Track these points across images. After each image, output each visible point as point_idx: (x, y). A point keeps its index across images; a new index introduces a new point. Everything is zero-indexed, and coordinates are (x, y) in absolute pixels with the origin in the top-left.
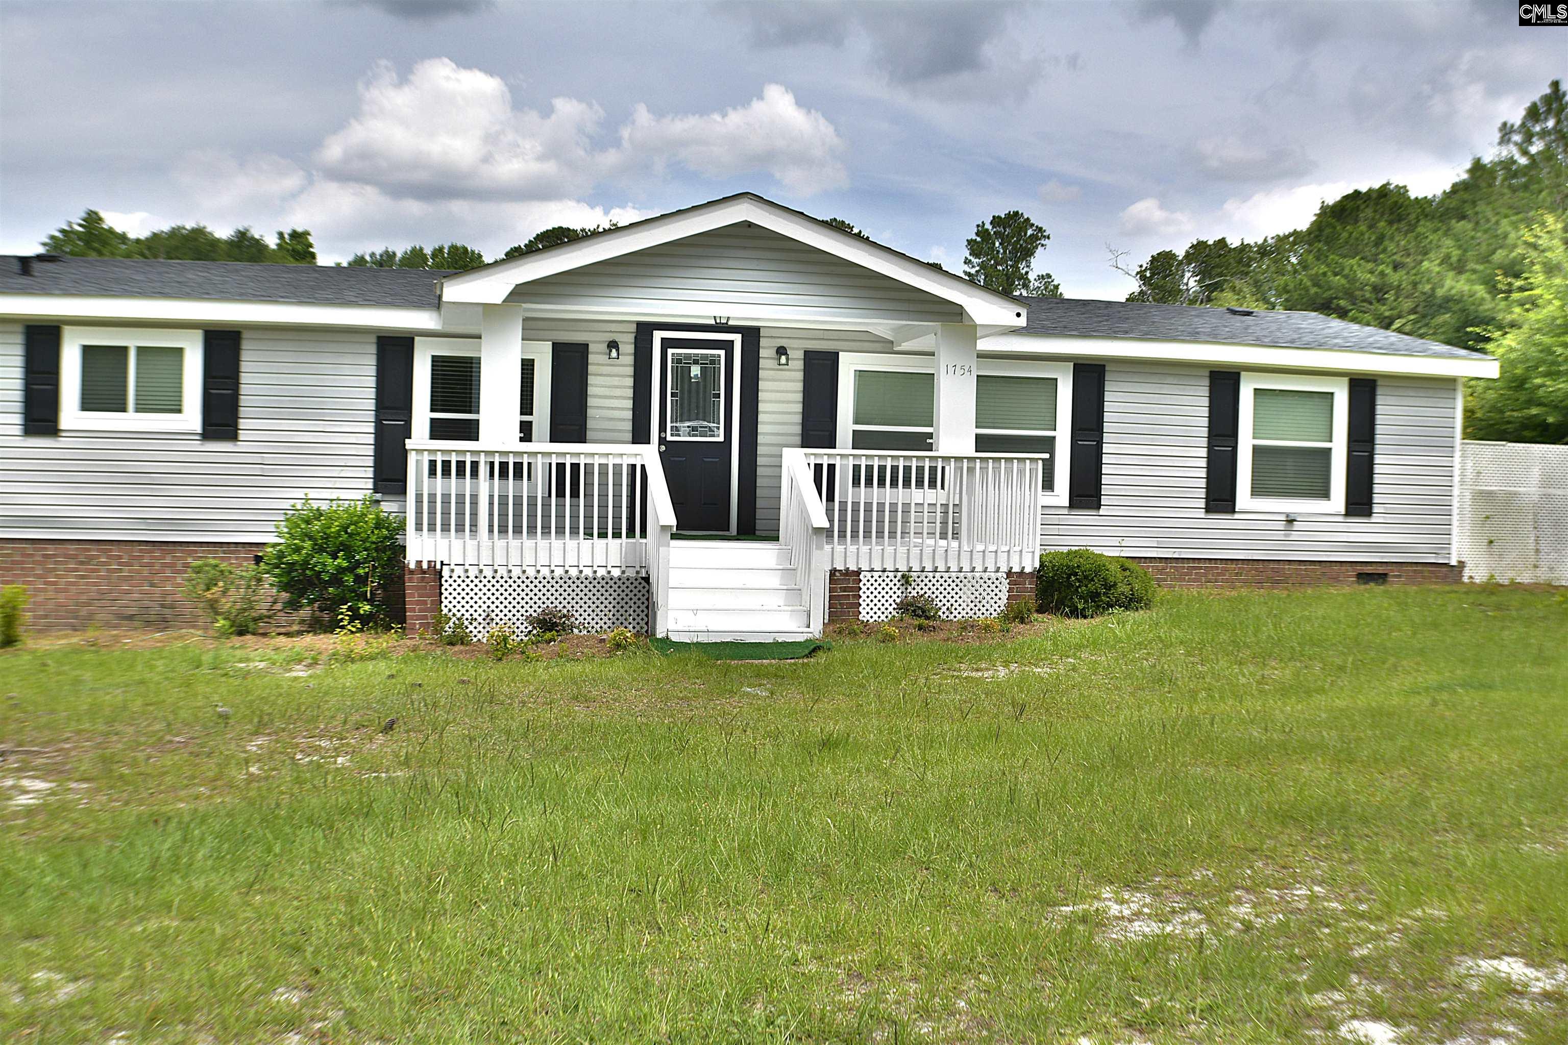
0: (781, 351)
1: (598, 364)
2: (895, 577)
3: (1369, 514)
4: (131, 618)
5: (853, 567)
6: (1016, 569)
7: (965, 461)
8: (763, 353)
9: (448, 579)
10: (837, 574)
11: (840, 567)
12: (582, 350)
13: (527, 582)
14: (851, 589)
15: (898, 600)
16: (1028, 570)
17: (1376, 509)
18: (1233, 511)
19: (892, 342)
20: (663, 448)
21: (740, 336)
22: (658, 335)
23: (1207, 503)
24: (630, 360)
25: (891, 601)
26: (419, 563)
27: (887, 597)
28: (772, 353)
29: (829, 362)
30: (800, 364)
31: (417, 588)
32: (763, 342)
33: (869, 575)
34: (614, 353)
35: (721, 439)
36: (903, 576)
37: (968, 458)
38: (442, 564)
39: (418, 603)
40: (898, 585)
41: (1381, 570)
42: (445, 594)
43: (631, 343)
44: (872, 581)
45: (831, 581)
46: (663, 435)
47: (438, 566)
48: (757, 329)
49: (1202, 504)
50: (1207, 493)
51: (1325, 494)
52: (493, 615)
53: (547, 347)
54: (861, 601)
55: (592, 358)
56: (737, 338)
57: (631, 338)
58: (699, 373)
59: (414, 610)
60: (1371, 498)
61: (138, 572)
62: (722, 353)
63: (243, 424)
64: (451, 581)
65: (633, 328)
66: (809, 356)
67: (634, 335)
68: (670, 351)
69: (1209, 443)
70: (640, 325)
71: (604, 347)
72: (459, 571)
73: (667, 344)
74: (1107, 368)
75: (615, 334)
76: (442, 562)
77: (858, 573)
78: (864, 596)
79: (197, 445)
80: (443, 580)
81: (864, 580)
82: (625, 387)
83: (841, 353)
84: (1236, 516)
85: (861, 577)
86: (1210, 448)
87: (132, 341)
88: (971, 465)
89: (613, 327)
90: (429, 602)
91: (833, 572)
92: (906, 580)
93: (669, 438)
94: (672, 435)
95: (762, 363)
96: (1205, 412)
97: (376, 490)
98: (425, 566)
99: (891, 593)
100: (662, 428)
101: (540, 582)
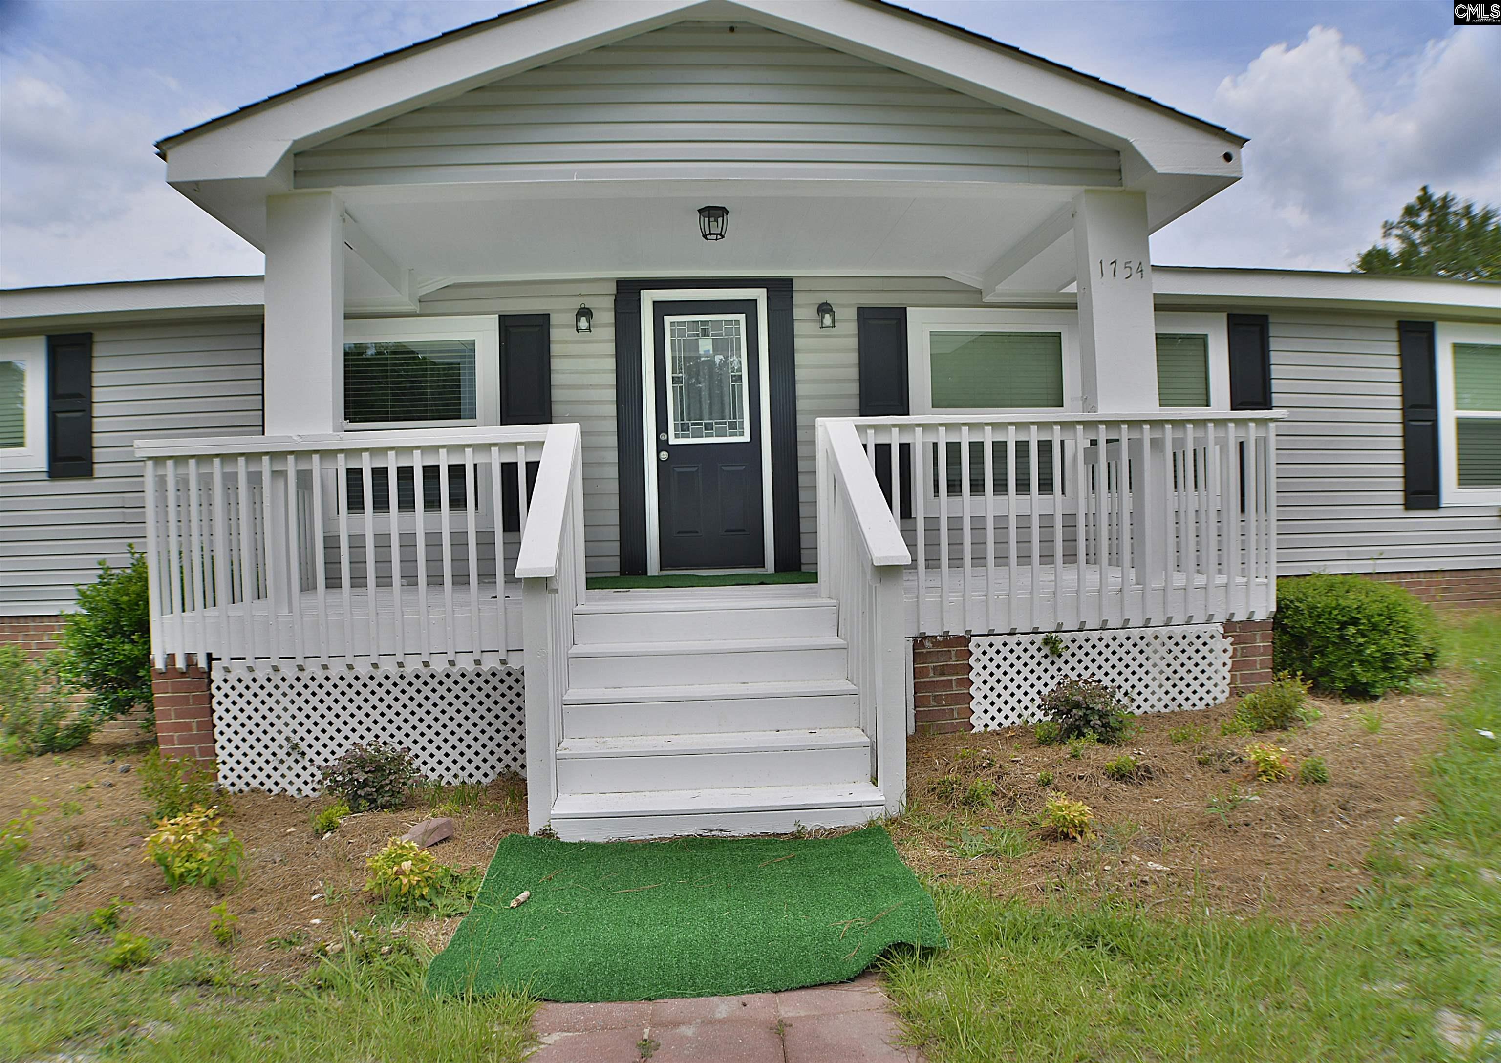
0: (824, 309)
1: (566, 342)
2: (1032, 643)
5: (957, 631)
6: (1240, 617)
7: (1147, 427)
8: (798, 313)
9: (222, 684)
10: (928, 644)
11: (932, 630)
12: (541, 323)
13: (357, 686)
14: (955, 670)
15: (1045, 691)
16: (1260, 615)
18: (1437, 507)
19: (980, 292)
20: (664, 455)
21: (763, 291)
22: (648, 298)
23: (1406, 498)
24: (609, 333)
25: (1033, 693)
26: (171, 658)
27: (1026, 686)
28: (812, 312)
29: (894, 322)
30: (852, 328)
31: (172, 701)
32: (797, 298)
33: (985, 641)
34: (583, 323)
35: (746, 438)
36: (1046, 642)
37: (1151, 422)
38: (210, 658)
39: (177, 727)
40: (1038, 656)
42: (219, 711)
43: (609, 310)
44: (991, 652)
45: (917, 656)
46: (663, 437)
47: (202, 663)
48: (789, 280)
49: (1399, 497)
50: (1406, 484)
52: (303, 746)
53: (492, 323)
54: (972, 690)
55: (555, 334)
56: (760, 295)
57: (609, 302)
58: (710, 348)
59: (171, 741)
62: (742, 317)
63: (100, 454)
64: (226, 688)
65: (613, 287)
66: (865, 315)
67: (613, 298)
68: (668, 319)
69: (1404, 416)
70: (621, 282)
71: (570, 317)
72: (238, 670)
73: (661, 309)
74: (1271, 320)
75: (586, 298)
76: (209, 655)
77: (964, 640)
78: (977, 682)
79: (46, 486)
80: (214, 686)
81: (977, 653)
82: (604, 371)
83: (908, 309)
84: (1442, 512)
85: (971, 646)
86: (1405, 422)
88: (1157, 435)
89: (584, 289)
90: (194, 725)
91: (919, 641)
92: (1052, 647)
93: (673, 441)
94: (677, 436)
95: (798, 328)
96: (1396, 376)
98: (180, 664)
99: (1032, 679)
100: (662, 426)
101: (380, 685)
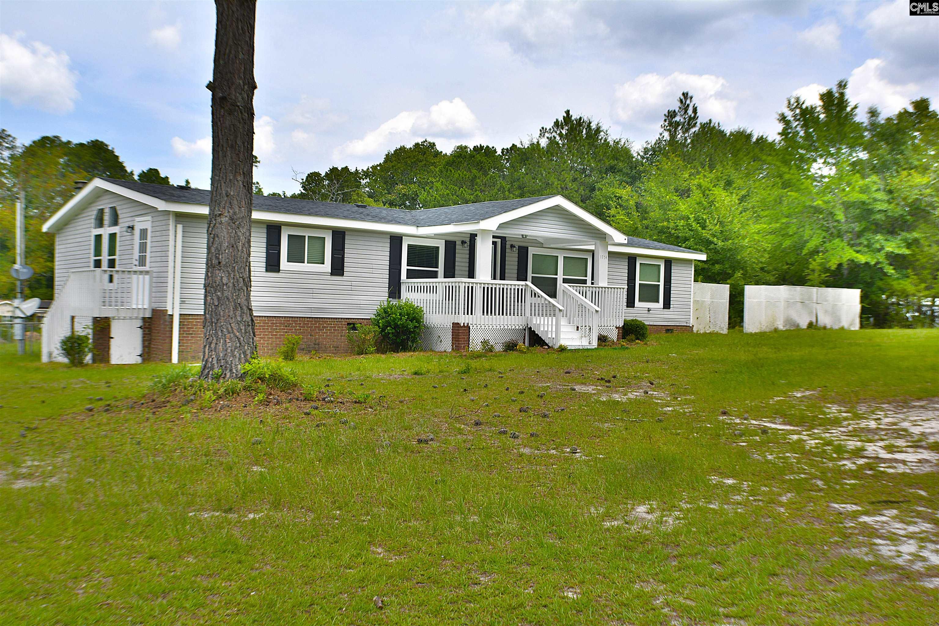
0: (512, 246)
1: (459, 250)
3: (669, 308)
4: (303, 349)
8: (507, 246)
12: (454, 243)
17: (671, 306)
18: (634, 307)
21: (500, 240)
28: (509, 247)
29: (525, 251)
30: (517, 251)
32: (507, 242)
34: (463, 246)
41: (672, 328)
48: (505, 237)
49: (626, 304)
50: (627, 301)
51: (657, 301)
53: (444, 242)
55: (457, 247)
60: (670, 303)
61: (306, 330)
63: (346, 269)
65: (469, 235)
66: (520, 248)
67: (469, 238)
69: (628, 282)
70: (471, 234)
71: (460, 242)
79: (329, 277)
82: (466, 258)
83: (529, 248)
84: (635, 309)
86: (628, 284)
87: (307, 234)
95: (507, 250)
96: (627, 271)
97: (389, 297)
